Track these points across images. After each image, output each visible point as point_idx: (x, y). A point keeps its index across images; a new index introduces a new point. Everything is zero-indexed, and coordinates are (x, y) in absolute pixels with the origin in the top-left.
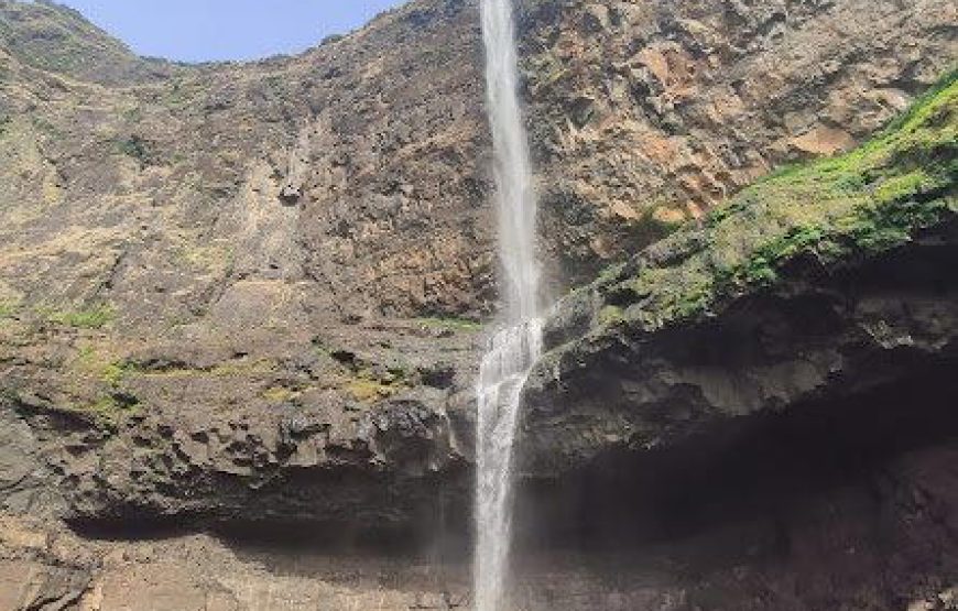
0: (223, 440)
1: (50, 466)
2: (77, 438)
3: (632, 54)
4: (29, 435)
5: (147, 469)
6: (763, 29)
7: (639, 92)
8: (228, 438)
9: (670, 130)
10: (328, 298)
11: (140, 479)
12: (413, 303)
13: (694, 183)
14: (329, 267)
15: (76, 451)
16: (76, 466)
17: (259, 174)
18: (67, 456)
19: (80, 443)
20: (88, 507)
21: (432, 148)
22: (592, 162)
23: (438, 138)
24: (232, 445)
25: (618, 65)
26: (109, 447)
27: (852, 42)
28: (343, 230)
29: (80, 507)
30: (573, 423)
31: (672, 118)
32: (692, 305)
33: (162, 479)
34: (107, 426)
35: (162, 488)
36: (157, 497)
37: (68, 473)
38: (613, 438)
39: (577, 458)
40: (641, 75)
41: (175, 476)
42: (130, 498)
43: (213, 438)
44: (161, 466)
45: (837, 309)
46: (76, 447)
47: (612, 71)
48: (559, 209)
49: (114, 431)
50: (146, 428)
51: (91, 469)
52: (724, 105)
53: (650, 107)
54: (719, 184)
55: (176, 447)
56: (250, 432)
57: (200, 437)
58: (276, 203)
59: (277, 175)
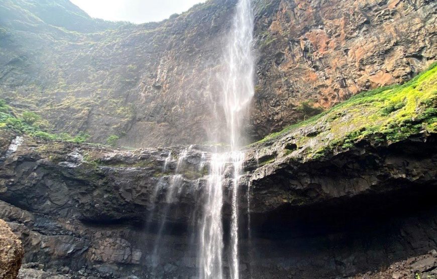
0: (138, 192)
1: (74, 199)
2: (83, 189)
3: (303, 34)
4: (66, 188)
5: (110, 202)
6: (360, 27)
7: (304, 51)
8: (140, 191)
9: (317, 69)
11: (107, 205)
13: (325, 92)
15: (83, 194)
16: (83, 200)
18: (80, 196)
19: (84, 191)
20: (88, 215)
24: (141, 194)
25: (296, 39)
26: (95, 194)
29: (85, 214)
30: (270, 194)
31: (317, 63)
32: (319, 154)
33: (115, 206)
34: (94, 186)
35: (114, 209)
36: (113, 212)
37: (80, 202)
38: (285, 201)
39: (271, 207)
41: (120, 205)
42: (103, 213)
43: (134, 191)
44: (115, 201)
45: (377, 161)
46: (82, 193)
47: (293, 41)
49: (96, 187)
50: (108, 186)
51: (89, 201)
52: (340, 60)
55: (120, 194)
56: (148, 189)
57: (129, 191)
58: (152, 88)
59: (152, 77)
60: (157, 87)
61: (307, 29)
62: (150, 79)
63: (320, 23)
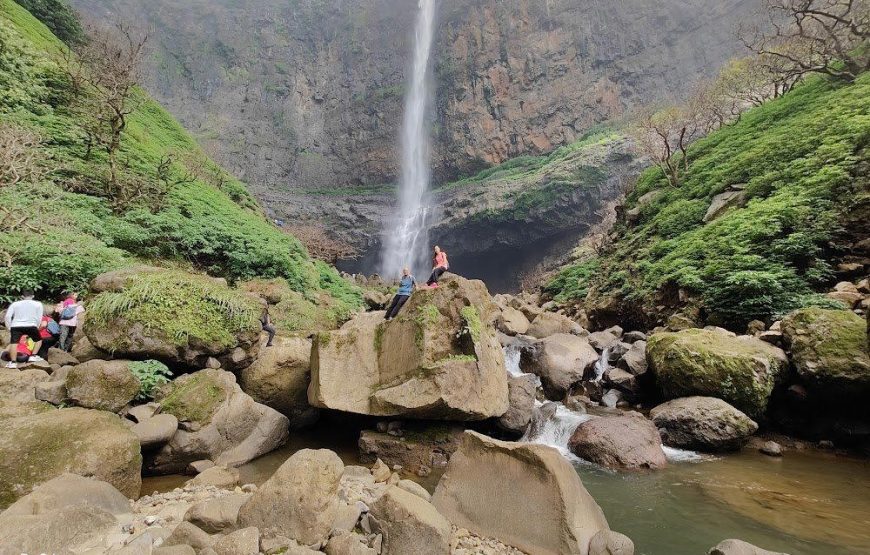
3: (487, 68)
7: (486, 92)
9: (494, 116)
10: (345, 167)
13: (497, 145)
17: (300, 80)
22: (462, 123)
27: (562, 102)
28: (349, 131)
40: (487, 86)
47: (476, 76)
52: (515, 112)
53: (489, 102)
58: (311, 102)
59: (309, 83)
60: (319, 102)
61: (491, 63)
62: (306, 86)
63: (504, 59)
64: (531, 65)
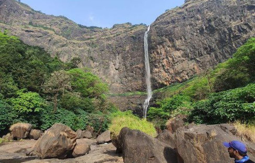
6: (176, 63)
7: (163, 66)
9: (166, 72)
10: (125, 87)
12: (136, 89)
13: (168, 80)
14: (125, 83)
17: (112, 64)
21: (137, 67)
22: (157, 74)
23: (138, 66)
27: (184, 68)
28: (126, 77)
31: (166, 71)
40: (163, 64)
48: (153, 80)
52: (172, 71)
53: (164, 69)
54: (170, 80)
58: (115, 69)
59: (114, 65)
60: (117, 69)
61: (164, 59)
62: (113, 66)
63: (167, 58)
64: (174, 59)
